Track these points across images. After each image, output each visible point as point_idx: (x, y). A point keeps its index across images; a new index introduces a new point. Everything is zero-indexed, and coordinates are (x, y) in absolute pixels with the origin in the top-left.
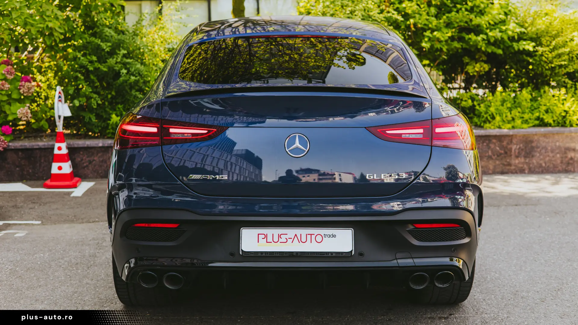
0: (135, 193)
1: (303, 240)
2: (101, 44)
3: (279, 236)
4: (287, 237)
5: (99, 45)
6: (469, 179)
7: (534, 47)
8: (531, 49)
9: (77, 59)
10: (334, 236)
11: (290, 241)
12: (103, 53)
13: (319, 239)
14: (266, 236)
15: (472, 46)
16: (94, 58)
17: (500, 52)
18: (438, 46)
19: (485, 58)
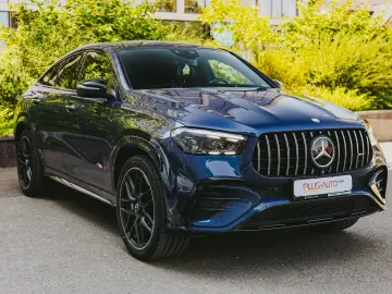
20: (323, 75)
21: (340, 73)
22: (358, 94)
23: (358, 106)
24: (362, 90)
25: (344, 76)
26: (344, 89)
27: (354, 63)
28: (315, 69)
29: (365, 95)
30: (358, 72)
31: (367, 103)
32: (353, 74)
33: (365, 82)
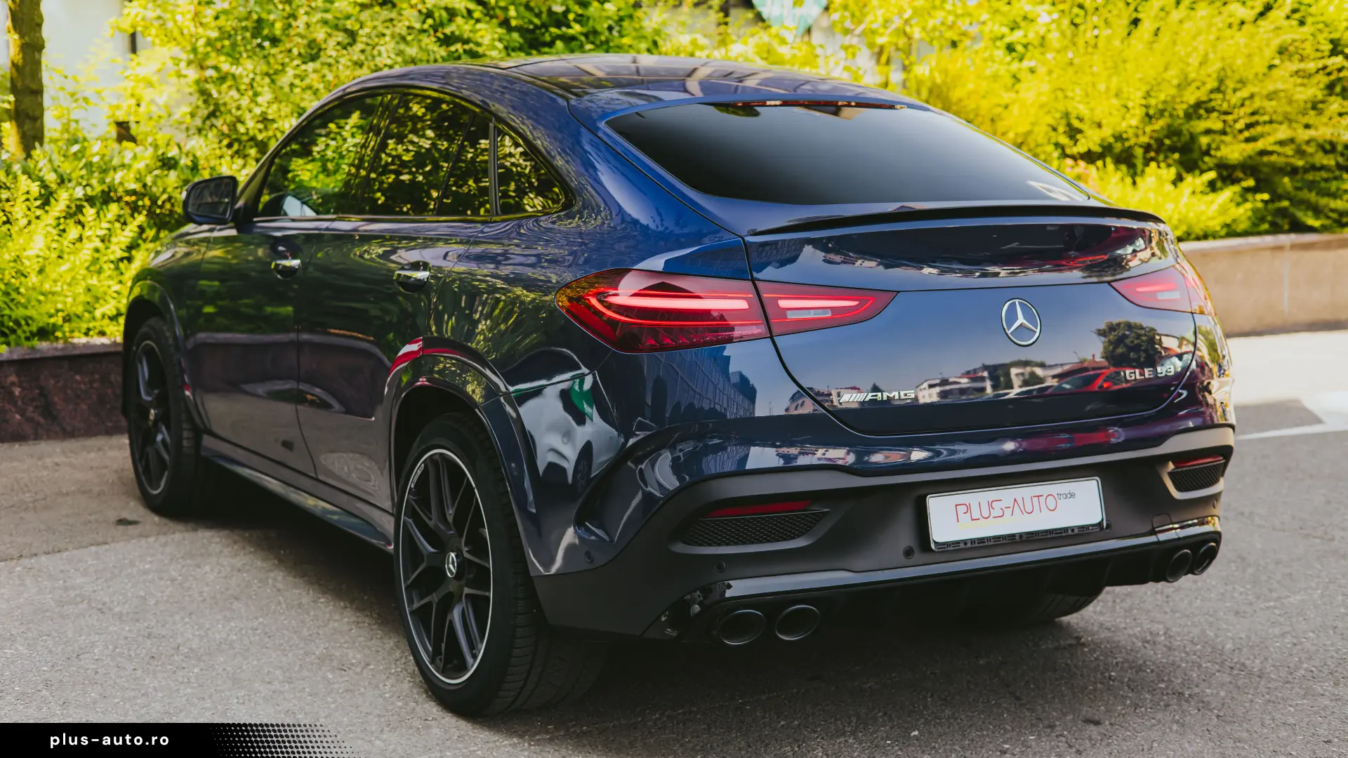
0: (681, 451)
1: (1029, 509)
3: (990, 505)
4: (1003, 504)
6: (1204, 351)
10: (1072, 495)
11: (1008, 512)
13: (1051, 504)
14: (969, 508)
20: (1107, 133)
21: (1159, 124)
22: (1212, 186)
23: (1215, 224)
24: (1227, 174)
25: (1173, 132)
26: (1173, 172)
27: (1202, 95)
28: (1083, 110)
29: (1236, 188)
30: (1215, 123)
31: (1242, 214)
32: (1201, 125)
33: (1234, 151)
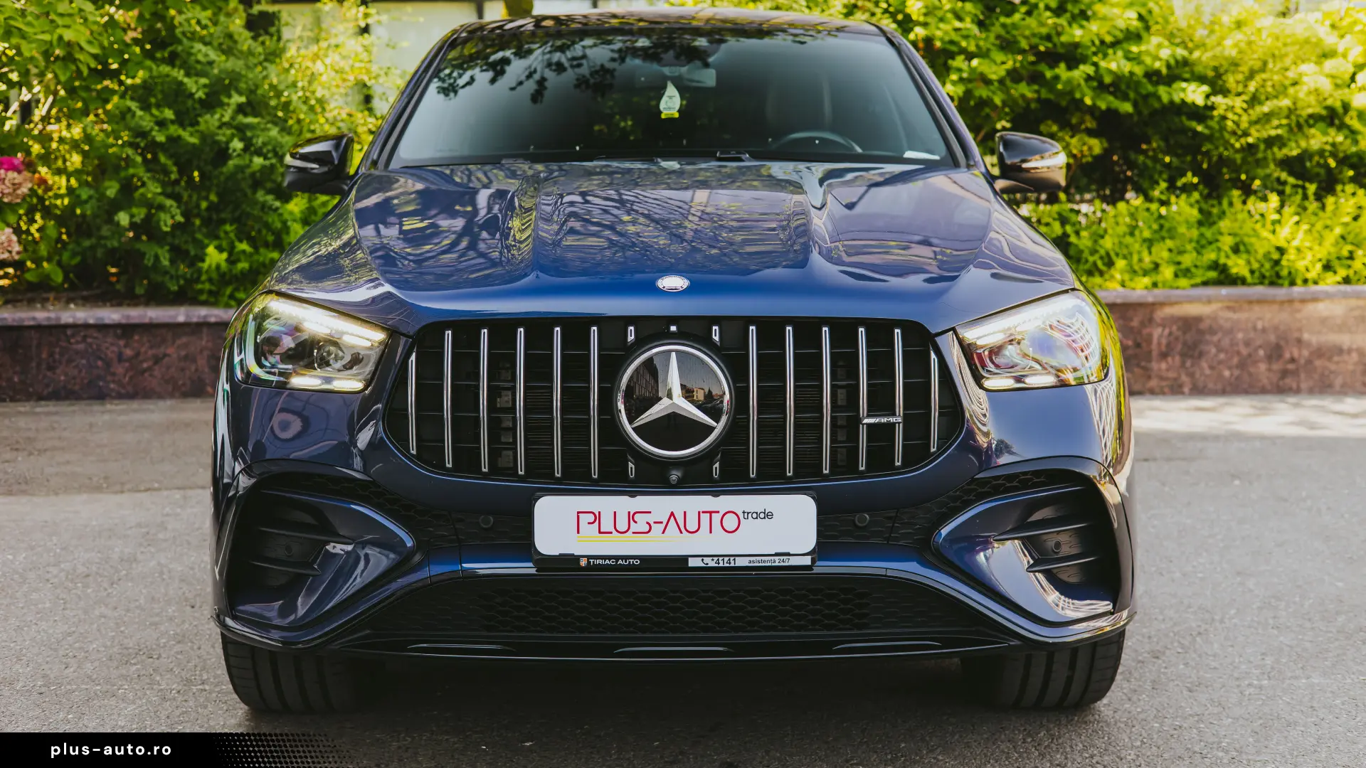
2: (186, 80)
5: (181, 83)
7: (1208, 96)
8: (1200, 101)
9: (129, 116)
12: (190, 103)
15: (1061, 94)
16: (169, 114)
17: (1127, 107)
18: (983, 92)
19: (1090, 123)
